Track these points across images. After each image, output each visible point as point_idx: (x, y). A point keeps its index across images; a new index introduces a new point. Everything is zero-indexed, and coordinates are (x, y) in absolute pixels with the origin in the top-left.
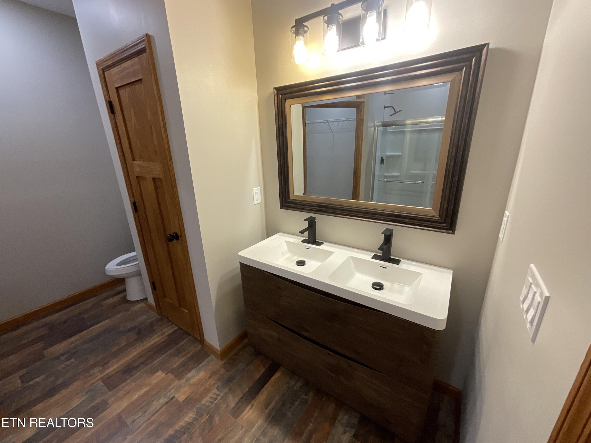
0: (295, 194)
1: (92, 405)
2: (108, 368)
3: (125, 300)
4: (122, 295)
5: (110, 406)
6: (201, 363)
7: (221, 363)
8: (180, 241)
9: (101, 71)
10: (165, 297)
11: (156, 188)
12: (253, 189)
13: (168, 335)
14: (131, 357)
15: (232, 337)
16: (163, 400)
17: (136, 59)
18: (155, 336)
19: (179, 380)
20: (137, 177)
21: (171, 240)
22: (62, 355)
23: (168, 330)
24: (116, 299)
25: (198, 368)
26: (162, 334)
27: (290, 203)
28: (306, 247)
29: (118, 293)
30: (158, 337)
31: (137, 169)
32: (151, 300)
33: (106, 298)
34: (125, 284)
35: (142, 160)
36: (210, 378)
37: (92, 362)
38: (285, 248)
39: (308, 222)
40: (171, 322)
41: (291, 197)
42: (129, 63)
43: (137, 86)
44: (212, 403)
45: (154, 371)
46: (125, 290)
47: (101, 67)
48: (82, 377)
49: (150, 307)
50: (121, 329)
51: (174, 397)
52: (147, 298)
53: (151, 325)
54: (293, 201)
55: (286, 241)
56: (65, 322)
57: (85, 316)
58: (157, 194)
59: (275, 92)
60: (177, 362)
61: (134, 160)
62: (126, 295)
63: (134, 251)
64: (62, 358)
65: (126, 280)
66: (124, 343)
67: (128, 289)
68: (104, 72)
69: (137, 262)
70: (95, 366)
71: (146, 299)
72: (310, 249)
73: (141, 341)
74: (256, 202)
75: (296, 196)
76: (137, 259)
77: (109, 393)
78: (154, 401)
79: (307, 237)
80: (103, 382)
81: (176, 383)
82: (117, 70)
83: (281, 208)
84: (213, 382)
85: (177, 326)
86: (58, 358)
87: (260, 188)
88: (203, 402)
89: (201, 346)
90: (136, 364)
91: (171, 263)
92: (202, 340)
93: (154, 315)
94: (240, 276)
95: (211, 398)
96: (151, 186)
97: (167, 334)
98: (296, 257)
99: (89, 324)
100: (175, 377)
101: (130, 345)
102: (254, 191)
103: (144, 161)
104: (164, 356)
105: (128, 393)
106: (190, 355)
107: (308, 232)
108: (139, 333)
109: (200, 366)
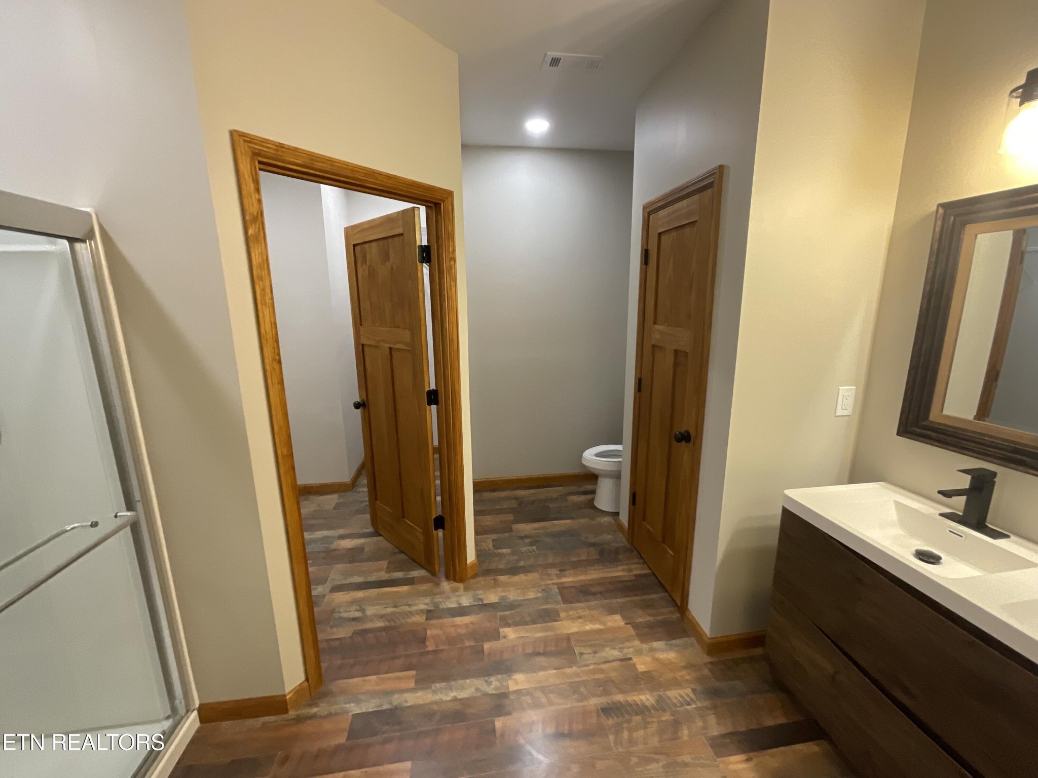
0: (945, 412)
1: (545, 607)
2: (565, 576)
3: (591, 505)
4: (589, 497)
5: (561, 620)
6: (674, 639)
7: (708, 659)
8: (691, 444)
9: (646, 215)
10: (644, 519)
11: (676, 364)
12: (840, 388)
13: (635, 575)
14: (589, 577)
15: (736, 628)
16: (616, 653)
17: (695, 198)
18: (620, 568)
19: (642, 641)
20: (653, 346)
21: (679, 440)
22: (526, 537)
23: (638, 569)
24: (582, 498)
25: (669, 643)
26: (630, 570)
27: (925, 428)
28: (952, 530)
29: (585, 493)
30: (623, 570)
31: (657, 336)
32: (624, 518)
33: (573, 494)
34: (596, 483)
35: (666, 324)
36: (685, 668)
37: (550, 560)
38: (893, 514)
39: (970, 476)
40: (643, 559)
41: (934, 416)
42: (684, 203)
43: (687, 231)
44: (682, 705)
45: (612, 611)
46: (593, 492)
47: (648, 210)
48: (540, 571)
49: (620, 526)
50: (582, 538)
51: (630, 659)
52: (619, 513)
53: (617, 551)
54: (937, 426)
55: (897, 504)
56: (533, 503)
57: (551, 505)
58: (675, 372)
59: (941, 211)
60: (642, 618)
61: (655, 323)
62: (594, 497)
63: (621, 443)
64: (527, 541)
65: (599, 479)
66: (583, 558)
67: (598, 491)
68: (649, 214)
69: (620, 460)
70: (553, 566)
71: (617, 514)
72: (962, 537)
73: (603, 565)
74: (840, 412)
75: (948, 417)
76: (621, 456)
77: (562, 605)
78: (606, 646)
79: (960, 511)
80: (559, 588)
81: (637, 643)
82: (666, 213)
83: (898, 434)
84: (688, 677)
85: (650, 569)
86: (522, 538)
87: (854, 387)
88: (669, 693)
89: (678, 615)
90: (594, 590)
91: (668, 472)
92: (681, 606)
93: (622, 541)
94: (778, 531)
95: (681, 696)
96: (670, 360)
97: (635, 573)
98: (918, 542)
99: (553, 516)
100: (637, 635)
101: (589, 563)
102: (841, 391)
103: (668, 326)
104: (626, 599)
105: (580, 617)
106: (660, 618)
107: (964, 498)
108: (602, 553)
109: (674, 642)
